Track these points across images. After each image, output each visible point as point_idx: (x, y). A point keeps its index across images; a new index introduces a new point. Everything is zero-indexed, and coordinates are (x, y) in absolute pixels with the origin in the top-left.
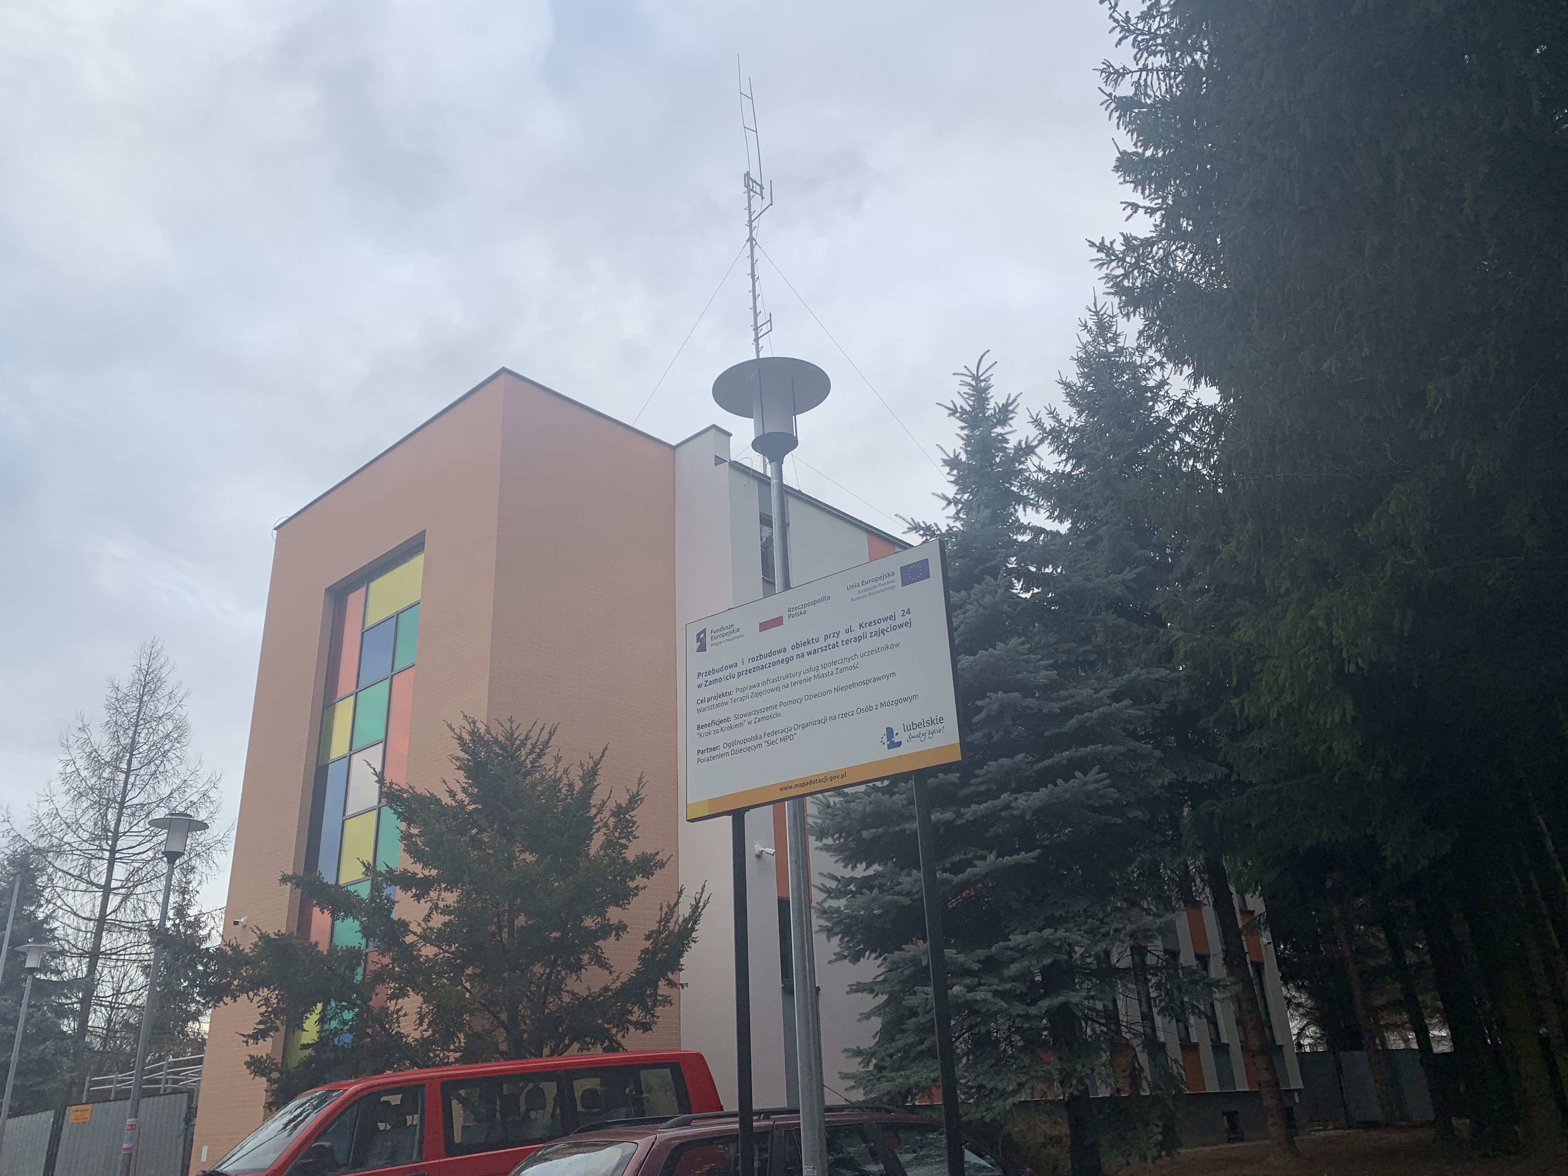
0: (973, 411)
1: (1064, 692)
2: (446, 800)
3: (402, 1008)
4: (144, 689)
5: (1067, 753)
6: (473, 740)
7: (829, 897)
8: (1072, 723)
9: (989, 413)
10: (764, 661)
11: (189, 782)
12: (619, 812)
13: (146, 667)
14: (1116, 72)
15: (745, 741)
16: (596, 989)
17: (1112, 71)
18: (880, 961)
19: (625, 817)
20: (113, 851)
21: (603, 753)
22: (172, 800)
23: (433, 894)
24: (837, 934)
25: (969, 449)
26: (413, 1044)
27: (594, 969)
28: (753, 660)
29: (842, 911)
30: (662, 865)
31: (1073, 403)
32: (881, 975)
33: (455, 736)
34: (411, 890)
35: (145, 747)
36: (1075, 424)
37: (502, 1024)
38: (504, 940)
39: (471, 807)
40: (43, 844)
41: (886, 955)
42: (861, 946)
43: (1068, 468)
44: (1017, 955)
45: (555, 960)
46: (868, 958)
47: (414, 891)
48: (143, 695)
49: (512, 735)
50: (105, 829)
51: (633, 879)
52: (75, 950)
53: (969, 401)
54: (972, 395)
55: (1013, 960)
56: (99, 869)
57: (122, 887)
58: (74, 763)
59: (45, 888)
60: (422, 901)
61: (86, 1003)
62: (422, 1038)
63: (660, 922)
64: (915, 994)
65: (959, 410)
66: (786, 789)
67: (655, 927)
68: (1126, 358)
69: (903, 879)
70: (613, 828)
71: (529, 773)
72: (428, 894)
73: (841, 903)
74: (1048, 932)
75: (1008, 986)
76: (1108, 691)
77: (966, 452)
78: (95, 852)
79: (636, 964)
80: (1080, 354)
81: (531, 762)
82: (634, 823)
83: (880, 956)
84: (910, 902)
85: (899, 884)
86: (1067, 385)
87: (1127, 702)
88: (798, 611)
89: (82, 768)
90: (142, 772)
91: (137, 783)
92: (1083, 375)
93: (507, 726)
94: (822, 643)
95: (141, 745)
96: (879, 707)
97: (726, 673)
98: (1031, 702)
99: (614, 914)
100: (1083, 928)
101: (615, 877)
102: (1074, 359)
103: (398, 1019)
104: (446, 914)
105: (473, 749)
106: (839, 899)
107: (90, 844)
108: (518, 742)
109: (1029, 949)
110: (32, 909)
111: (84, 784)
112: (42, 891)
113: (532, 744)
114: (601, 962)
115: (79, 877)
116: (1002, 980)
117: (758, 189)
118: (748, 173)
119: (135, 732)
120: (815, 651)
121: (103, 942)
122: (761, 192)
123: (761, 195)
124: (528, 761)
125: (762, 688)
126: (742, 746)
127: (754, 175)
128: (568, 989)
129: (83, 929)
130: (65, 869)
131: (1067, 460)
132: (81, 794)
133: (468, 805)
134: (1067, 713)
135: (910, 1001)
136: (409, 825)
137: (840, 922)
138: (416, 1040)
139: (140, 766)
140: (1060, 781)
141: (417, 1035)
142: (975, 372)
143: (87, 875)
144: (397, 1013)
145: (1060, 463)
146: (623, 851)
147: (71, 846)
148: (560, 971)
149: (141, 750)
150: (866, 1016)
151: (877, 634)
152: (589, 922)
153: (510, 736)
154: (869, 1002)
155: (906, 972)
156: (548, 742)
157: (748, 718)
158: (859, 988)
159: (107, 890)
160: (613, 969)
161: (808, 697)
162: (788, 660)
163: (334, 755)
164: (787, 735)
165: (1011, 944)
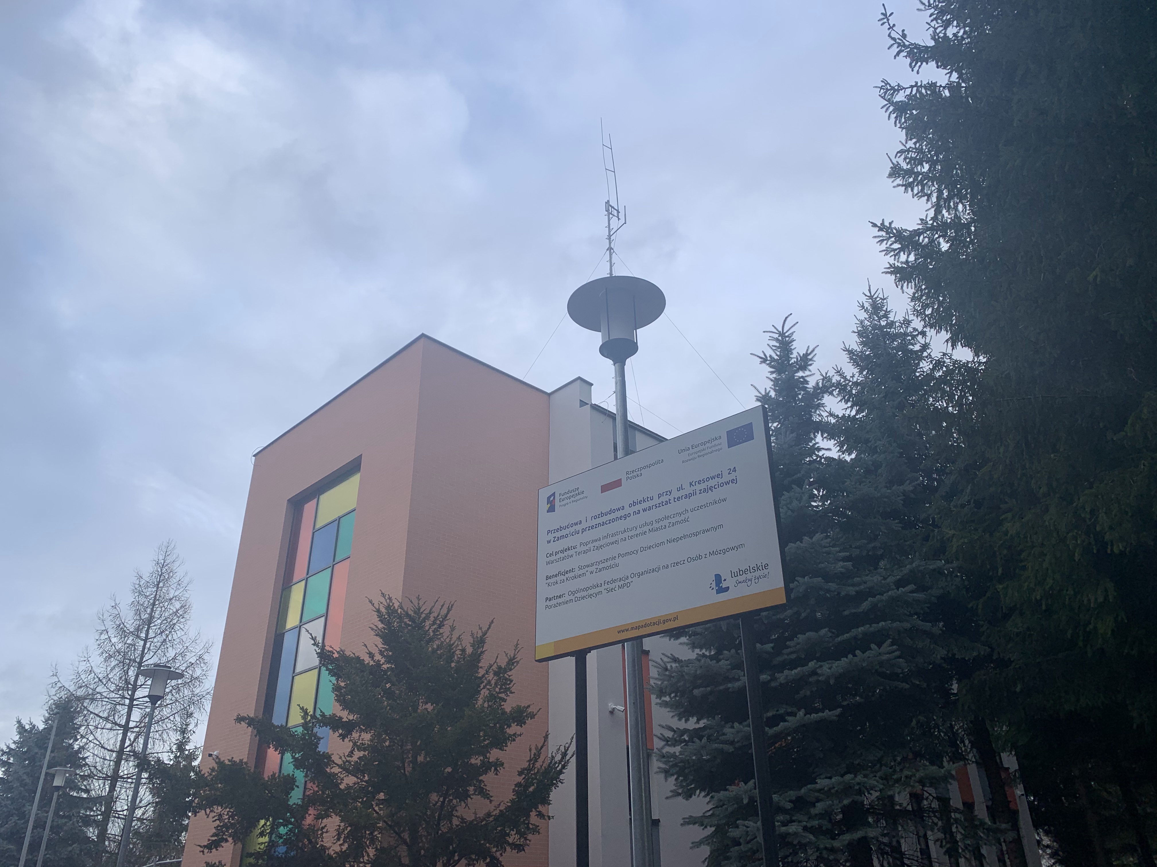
0: (780, 359)
1: (858, 579)
2: (367, 659)
3: (325, 826)
4: (160, 578)
5: (862, 628)
6: (388, 614)
7: (667, 745)
8: (865, 605)
9: (792, 361)
10: (604, 519)
11: (190, 648)
12: (500, 672)
13: (162, 561)
14: (893, 88)
15: (586, 589)
16: (481, 814)
17: (889, 88)
18: (708, 799)
19: (504, 676)
20: (132, 699)
21: (490, 626)
22: (177, 661)
23: (355, 735)
24: (673, 775)
25: (777, 388)
26: (334, 856)
27: (477, 798)
28: (595, 517)
29: (676, 756)
30: (532, 716)
31: (856, 364)
32: (710, 810)
33: (375, 610)
34: (338, 731)
35: (159, 621)
36: (858, 380)
37: (405, 842)
38: (406, 773)
39: (385, 666)
40: (80, 693)
41: (713, 794)
42: (693, 786)
43: (853, 413)
44: (822, 796)
45: (447, 790)
46: (699, 796)
47: (340, 731)
48: (159, 582)
49: (419, 609)
50: (127, 682)
51: (509, 726)
52: (101, 775)
53: (776, 352)
54: (779, 347)
55: (818, 800)
56: (122, 712)
57: (137, 727)
58: (107, 633)
59: (81, 726)
60: (346, 740)
61: (107, 814)
62: (341, 851)
63: (530, 761)
64: (737, 827)
65: (769, 359)
66: (623, 631)
67: (526, 765)
68: (895, 329)
69: (727, 730)
70: (495, 684)
71: (431, 640)
72: (351, 734)
73: (677, 750)
74: (848, 777)
75: (815, 823)
76: (894, 578)
77: (775, 390)
78: (120, 699)
79: (511, 796)
80: (859, 329)
81: (433, 631)
82: (511, 681)
83: (708, 795)
84: (733, 750)
85: (724, 734)
86: (850, 352)
87: (911, 587)
88: (635, 474)
89: (113, 636)
90: (155, 640)
91: (152, 648)
92: (862, 343)
93: (416, 602)
94: (656, 501)
95: (156, 619)
96: (708, 556)
97: (572, 530)
98: (833, 586)
99: (494, 754)
100: (878, 774)
101: (495, 725)
102: (855, 332)
103: (322, 834)
104: (362, 750)
105: (388, 620)
106: (675, 746)
107: (116, 694)
108: (423, 616)
109: (833, 791)
110: (71, 741)
111: (114, 648)
112: (79, 728)
113: (434, 617)
114: (482, 792)
115: (106, 719)
116: (811, 818)
117: (615, 213)
118: (608, 201)
119: (152, 609)
120: (650, 508)
121: (121, 769)
122: (618, 215)
123: (618, 217)
124: (431, 631)
125: (602, 542)
126: (584, 594)
127: (613, 203)
128: (458, 814)
129: (108, 758)
130: (96, 713)
131: (852, 407)
132: (110, 656)
133: (383, 664)
134: (861, 596)
135: (734, 833)
136: (337, 680)
137: (675, 765)
138: (336, 853)
139: (154, 635)
140: (858, 652)
141: (338, 849)
142: (780, 329)
143: (112, 717)
144: (322, 830)
145: (846, 409)
146: (502, 704)
147: (102, 695)
148: (452, 800)
149: (156, 623)
150: (697, 845)
151: (705, 490)
152: (476, 761)
153: (418, 611)
154: (700, 833)
155: (730, 809)
156: (446, 616)
157: (590, 569)
158: (691, 821)
159: (126, 729)
160: (492, 799)
161: (644, 549)
162: (625, 517)
163: (289, 626)
164: (625, 583)
165: (818, 786)
